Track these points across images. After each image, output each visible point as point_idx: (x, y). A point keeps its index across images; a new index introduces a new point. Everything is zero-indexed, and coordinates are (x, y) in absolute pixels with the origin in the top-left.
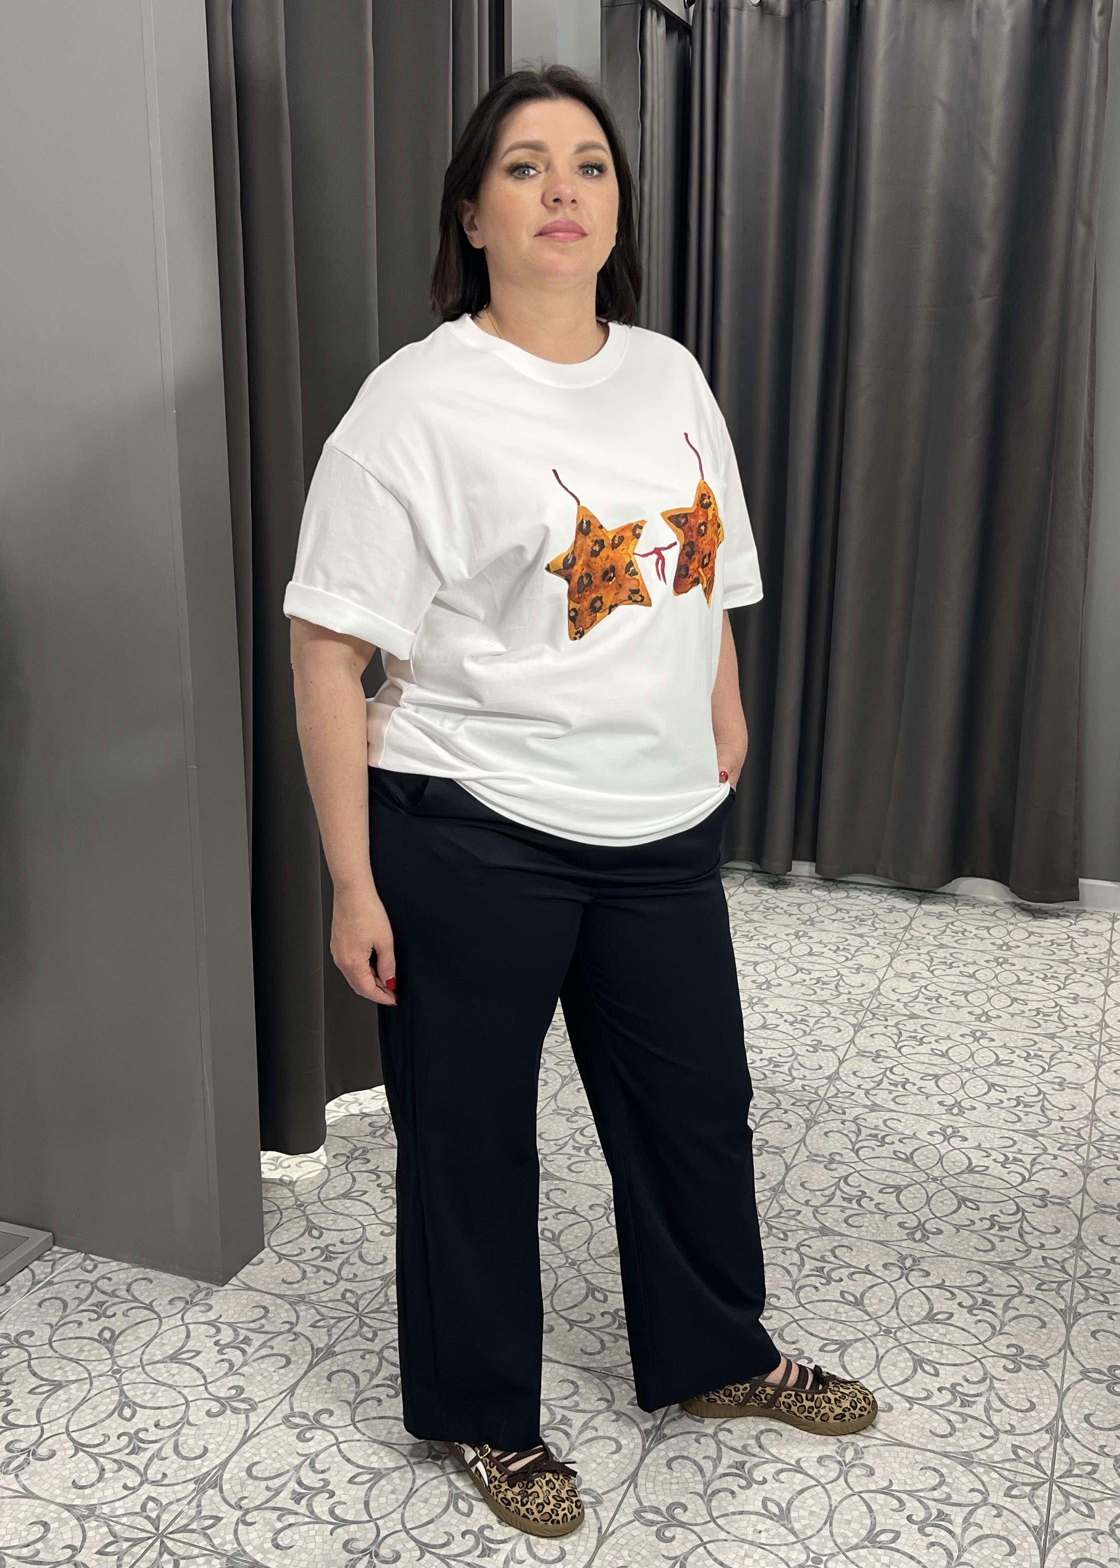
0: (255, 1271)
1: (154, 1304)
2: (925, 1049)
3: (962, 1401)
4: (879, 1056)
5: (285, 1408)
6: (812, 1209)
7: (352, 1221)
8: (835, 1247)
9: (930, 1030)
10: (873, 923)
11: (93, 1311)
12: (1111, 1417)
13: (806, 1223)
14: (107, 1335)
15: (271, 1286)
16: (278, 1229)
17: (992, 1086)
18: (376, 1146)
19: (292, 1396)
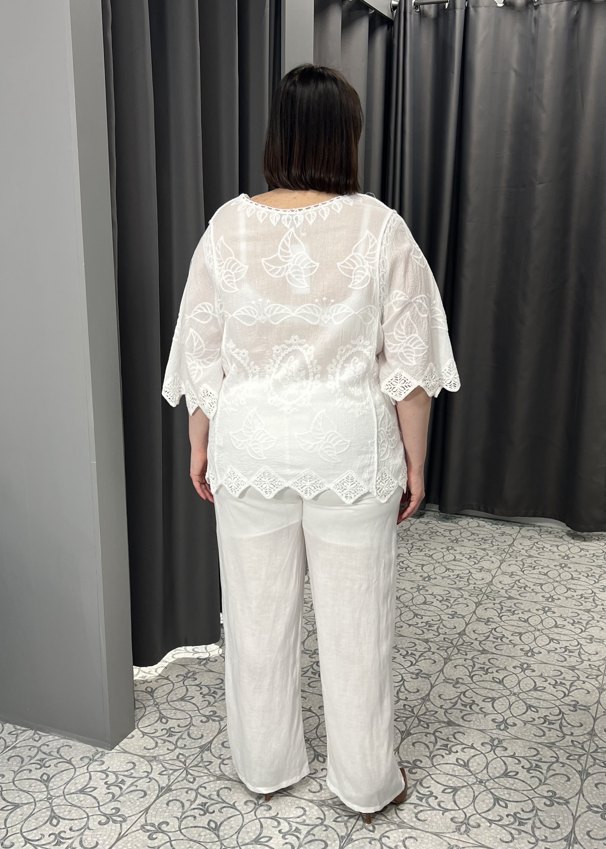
0: (129, 742)
1: (72, 760)
2: (515, 617)
3: (519, 823)
4: (488, 621)
5: (142, 821)
6: (444, 710)
7: (184, 714)
8: (455, 733)
9: (519, 606)
10: (492, 542)
11: (38, 764)
12: (601, 833)
13: (440, 718)
14: (45, 777)
15: (138, 751)
16: (143, 718)
17: (552, 640)
18: (201, 671)
19: (147, 813)
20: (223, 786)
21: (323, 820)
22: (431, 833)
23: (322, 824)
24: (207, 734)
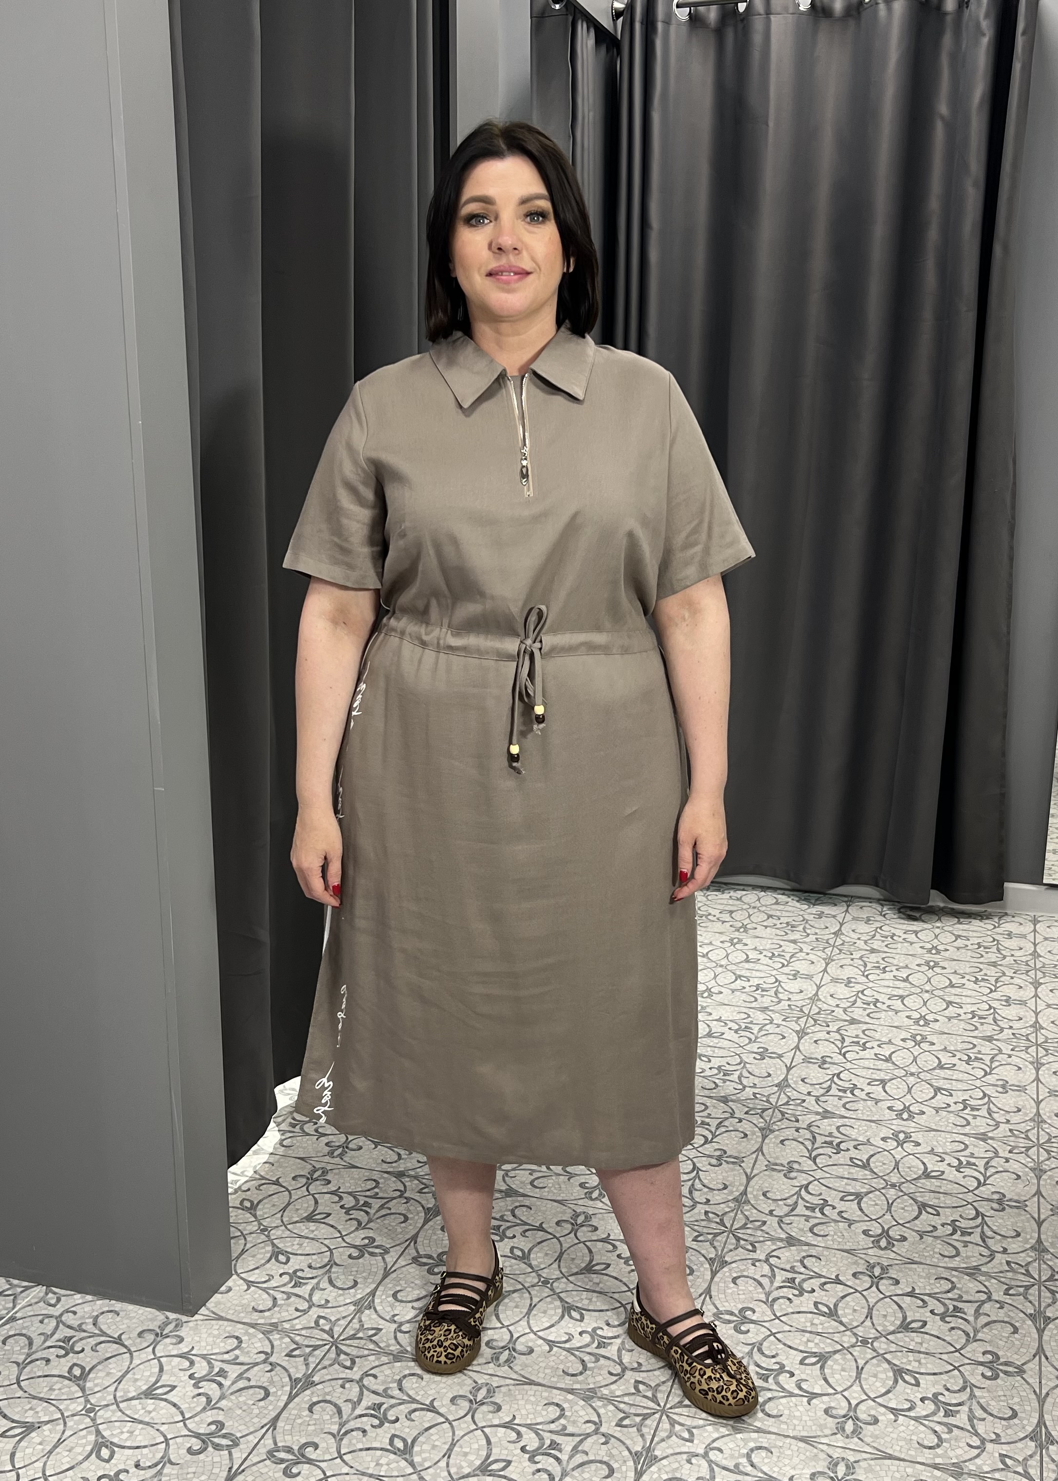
0: (224, 1300)
1: (123, 1337)
2: (869, 1054)
3: (945, 1411)
4: (824, 1062)
5: (268, 1443)
6: (777, 1219)
7: (317, 1244)
8: (804, 1257)
9: (871, 1035)
10: (804, 929)
11: (61, 1347)
13: (772, 1233)
14: (77, 1371)
15: (242, 1315)
16: (244, 1255)
17: (938, 1090)
18: (335, 1167)
19: (275, 1429)
20: (407, 1372)
21: (598, 1425)
22: (794, 1438)
23: (596, 1432)
24: (365, 1278)
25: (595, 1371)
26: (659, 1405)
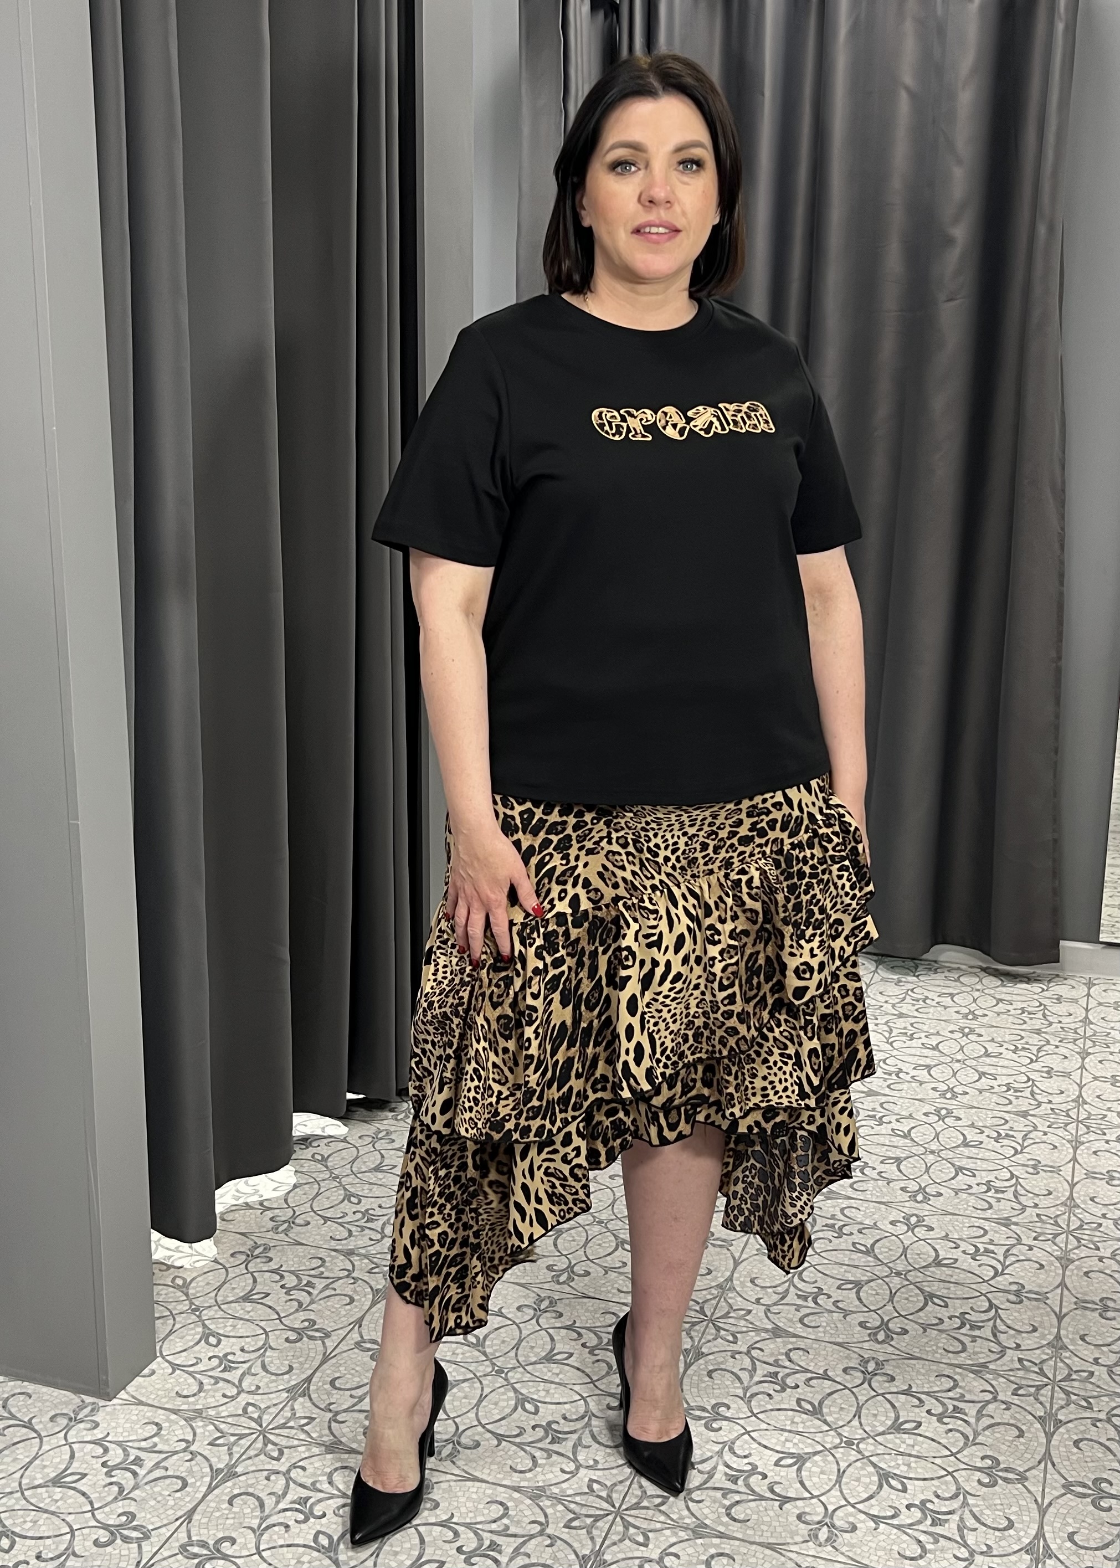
0: (146, 1384)
1: (33, 1421)
2: (885, 1129)
3: (933, 1520)
5: (182, 1536)
6: (764, 1307)
7: (253, 1326)
8: (790, 1350)
9: (890, 1109)
12: (1096, 1535)
13: (757, 1324)
15: (164, 1400)
16: (171, 1338)
17: (959, 1170)
18: (279, 1243)
19: (189, 1522)
20: (339, 1465)
21: (544, 1525)
22: (759, 1544)
23: (541, 1533)
24: (301, 1363)
25: (546, 1467)
26: (613, 1506)
